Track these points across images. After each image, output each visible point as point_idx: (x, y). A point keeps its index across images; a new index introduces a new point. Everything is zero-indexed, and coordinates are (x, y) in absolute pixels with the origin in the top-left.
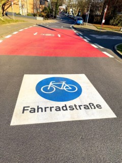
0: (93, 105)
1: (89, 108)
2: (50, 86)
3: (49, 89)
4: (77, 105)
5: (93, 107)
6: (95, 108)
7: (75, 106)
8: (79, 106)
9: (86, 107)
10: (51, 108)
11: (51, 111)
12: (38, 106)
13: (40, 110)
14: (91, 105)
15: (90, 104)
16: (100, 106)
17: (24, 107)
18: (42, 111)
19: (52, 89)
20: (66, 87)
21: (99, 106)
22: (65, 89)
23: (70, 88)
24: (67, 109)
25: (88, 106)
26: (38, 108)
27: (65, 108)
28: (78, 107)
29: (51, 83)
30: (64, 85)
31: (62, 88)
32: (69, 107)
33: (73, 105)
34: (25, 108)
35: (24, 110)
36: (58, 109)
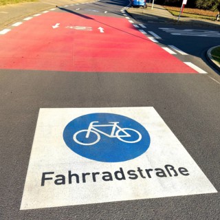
0: (173, 168)
1: (165, 175)
2: (89, 131)
3: (87, 136)
4: (143, 169)
5: (172, 172)
6: (176, 175)
7: (140, 170)
8: (148, 171)
9: (161, 173)
10: (94, 174)
11: (94, 180)
12: (70, 172)
13: (74, 178)
14: (169, 168)
15: (166, 166)
16: (186, 171)
17: (44, 174)
18: (78, 181)
19: (93, 137)
20: (121, 133)
21: (183, 171)
22: (119, 137)
23: (128, 135)
24: (124, 178)
25: (163, 172)
26: (70, 176)
27: (120, 175)
28: (145, 174)
29: (91, 126)
30: (117, 129)
31: (112, 136)
32: (129, 172)
33: (136, 170)
34: (47, 176)
35: (44, 179)
36: (108, 177)
